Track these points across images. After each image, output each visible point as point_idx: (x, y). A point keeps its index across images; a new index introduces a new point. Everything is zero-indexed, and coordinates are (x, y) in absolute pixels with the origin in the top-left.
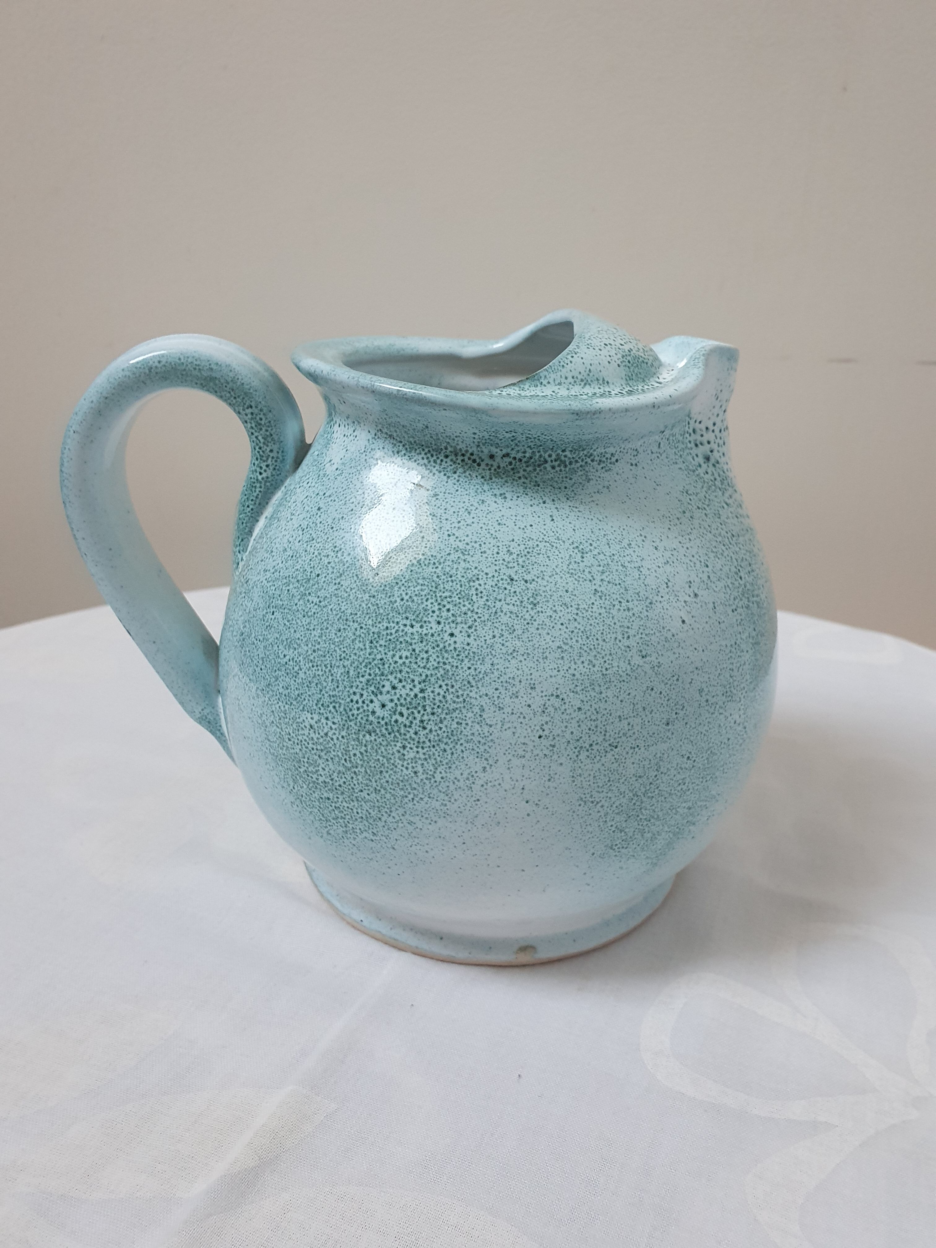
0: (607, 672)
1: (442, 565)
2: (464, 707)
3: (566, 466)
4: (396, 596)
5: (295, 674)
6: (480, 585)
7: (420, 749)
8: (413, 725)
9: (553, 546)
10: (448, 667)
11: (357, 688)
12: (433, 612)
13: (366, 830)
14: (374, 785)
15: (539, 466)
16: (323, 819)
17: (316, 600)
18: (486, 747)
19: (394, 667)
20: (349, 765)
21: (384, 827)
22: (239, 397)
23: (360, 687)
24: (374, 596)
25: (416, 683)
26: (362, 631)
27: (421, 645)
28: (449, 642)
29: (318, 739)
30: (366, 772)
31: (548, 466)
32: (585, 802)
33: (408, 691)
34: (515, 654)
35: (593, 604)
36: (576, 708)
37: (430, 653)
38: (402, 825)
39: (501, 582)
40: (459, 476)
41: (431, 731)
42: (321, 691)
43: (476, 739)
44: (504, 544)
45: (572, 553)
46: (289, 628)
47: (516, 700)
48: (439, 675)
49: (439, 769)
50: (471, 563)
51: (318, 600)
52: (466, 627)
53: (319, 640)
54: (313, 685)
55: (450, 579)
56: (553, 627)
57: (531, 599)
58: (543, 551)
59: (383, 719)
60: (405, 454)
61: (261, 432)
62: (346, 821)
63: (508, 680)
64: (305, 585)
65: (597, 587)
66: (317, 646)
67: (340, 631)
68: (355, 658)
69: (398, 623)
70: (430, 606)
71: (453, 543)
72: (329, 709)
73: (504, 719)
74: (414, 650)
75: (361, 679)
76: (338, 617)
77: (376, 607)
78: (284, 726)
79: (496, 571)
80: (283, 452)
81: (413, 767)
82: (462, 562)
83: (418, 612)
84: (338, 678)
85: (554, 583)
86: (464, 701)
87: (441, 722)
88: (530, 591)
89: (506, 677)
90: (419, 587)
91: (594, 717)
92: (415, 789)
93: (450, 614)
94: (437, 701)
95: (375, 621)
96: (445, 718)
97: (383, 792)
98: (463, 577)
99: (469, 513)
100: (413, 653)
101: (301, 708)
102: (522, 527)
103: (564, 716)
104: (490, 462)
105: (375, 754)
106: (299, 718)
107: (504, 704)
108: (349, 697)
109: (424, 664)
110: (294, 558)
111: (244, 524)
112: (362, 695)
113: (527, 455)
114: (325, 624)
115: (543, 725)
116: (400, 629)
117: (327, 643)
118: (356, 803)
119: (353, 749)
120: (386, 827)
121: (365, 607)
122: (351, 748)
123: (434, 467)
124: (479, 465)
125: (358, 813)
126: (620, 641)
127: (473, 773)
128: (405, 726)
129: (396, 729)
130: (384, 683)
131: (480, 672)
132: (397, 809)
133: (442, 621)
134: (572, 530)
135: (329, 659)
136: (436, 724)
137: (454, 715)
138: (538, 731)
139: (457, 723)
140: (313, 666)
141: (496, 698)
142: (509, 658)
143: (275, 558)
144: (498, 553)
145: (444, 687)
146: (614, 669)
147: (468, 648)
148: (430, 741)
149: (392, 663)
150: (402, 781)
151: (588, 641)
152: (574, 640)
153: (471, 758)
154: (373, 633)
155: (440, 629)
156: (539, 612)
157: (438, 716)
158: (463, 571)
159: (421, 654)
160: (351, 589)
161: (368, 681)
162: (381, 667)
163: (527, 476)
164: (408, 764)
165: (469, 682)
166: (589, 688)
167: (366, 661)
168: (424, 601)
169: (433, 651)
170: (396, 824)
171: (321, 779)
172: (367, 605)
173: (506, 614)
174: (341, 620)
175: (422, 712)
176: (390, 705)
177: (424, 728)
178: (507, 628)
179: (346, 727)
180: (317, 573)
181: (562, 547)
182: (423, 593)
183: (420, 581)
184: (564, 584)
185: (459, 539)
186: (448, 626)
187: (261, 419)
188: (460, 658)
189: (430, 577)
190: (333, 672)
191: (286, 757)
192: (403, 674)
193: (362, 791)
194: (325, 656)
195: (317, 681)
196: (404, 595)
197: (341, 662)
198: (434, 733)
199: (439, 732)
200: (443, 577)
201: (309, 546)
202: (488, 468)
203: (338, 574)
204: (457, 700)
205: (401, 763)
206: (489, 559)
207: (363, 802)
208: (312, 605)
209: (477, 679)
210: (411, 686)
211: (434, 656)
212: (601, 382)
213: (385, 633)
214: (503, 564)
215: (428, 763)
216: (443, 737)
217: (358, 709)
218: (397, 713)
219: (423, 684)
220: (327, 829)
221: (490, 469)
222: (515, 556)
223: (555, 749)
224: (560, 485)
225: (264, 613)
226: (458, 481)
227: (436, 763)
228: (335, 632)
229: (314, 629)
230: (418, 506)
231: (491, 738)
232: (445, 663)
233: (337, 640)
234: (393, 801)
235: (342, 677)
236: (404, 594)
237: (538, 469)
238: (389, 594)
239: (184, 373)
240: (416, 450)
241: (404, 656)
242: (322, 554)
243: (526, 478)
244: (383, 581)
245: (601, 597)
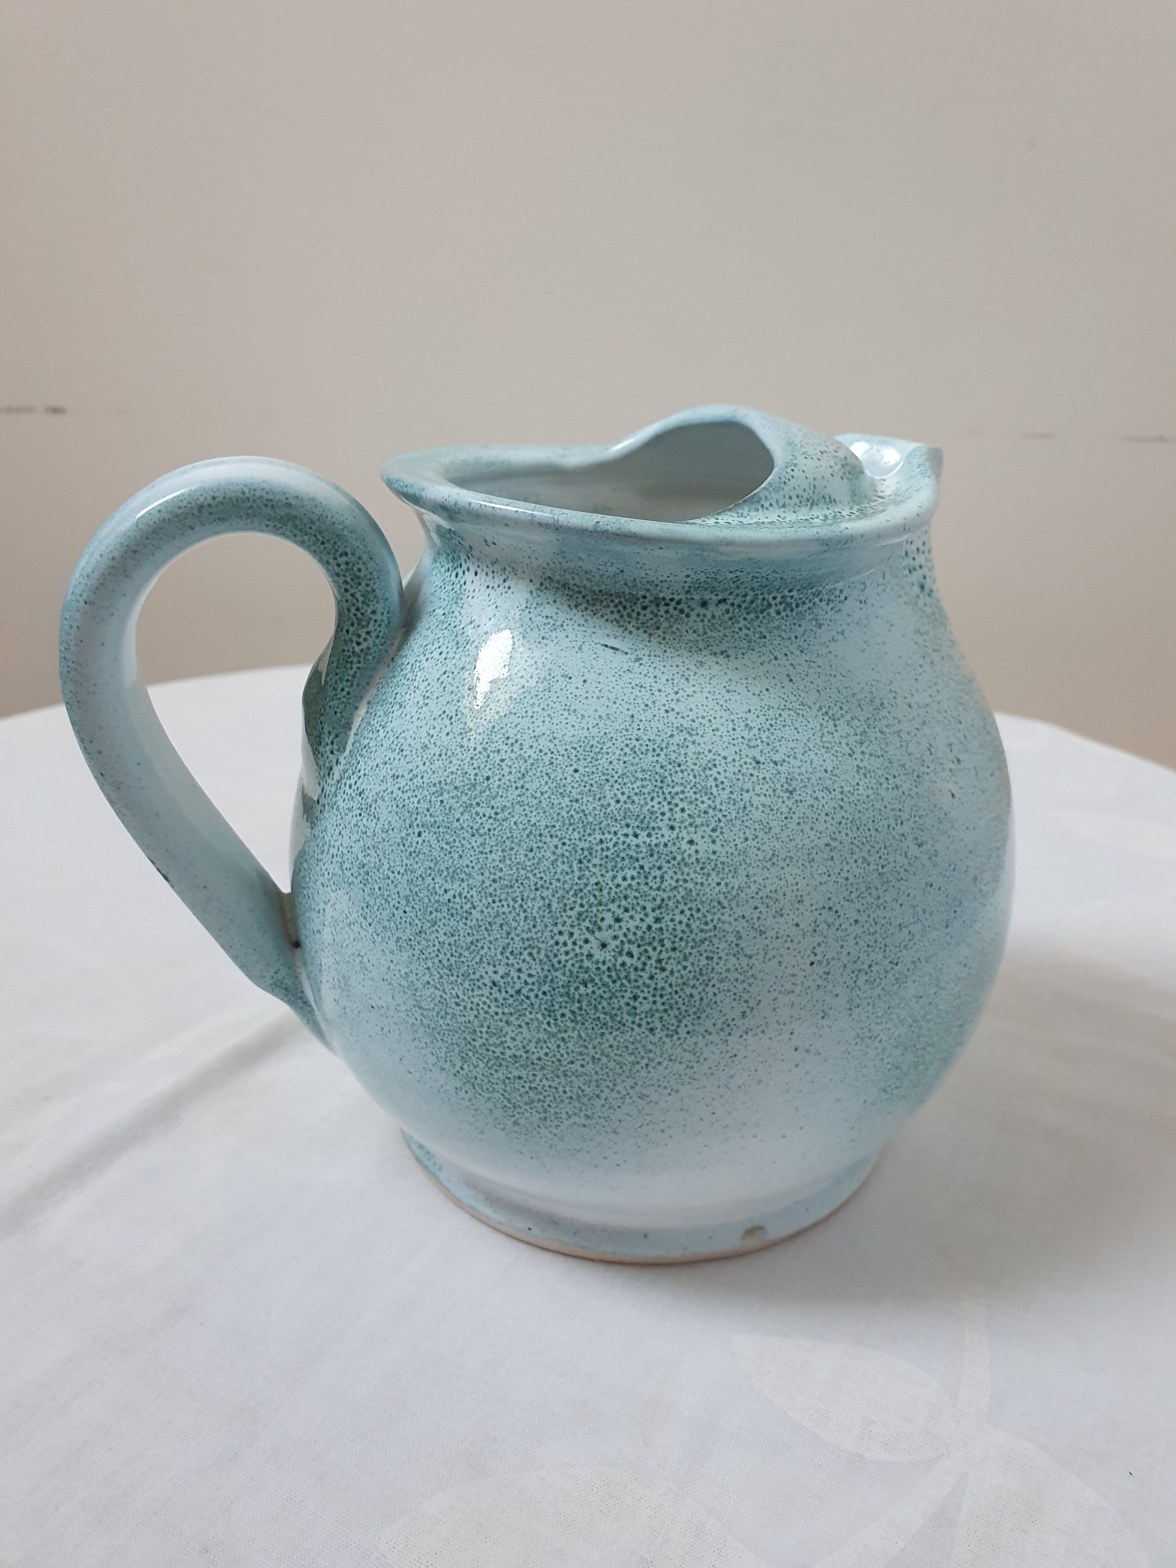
0: (884, 870)
1: (665, 751)
2: (715, 936)
3: (792, 610)
4: (608, 797)
5: (465, 915)
6: (719, 773)
7: (658, 998)
8: (647, 968)
9: (798, 714)
10: (690, 885)
11: (563, 925)
12: (663, 814)
13: (575, 1114)
14: (592, 1052)
15: (762, 611)
16: (508, 1105)
17: (489, 812)
18: (746, 985)
19: (616, 893)
20: (554, 1029)
21: (603, 1106)
22: (328, 541)
23: (569, 922)
24: (577, 801)
25: (649, 910)
26: (565, 848)
27: (651, 859)
28: (688, 852)
29: (505, 999)
30: (580, 1036)
31: (772, 611)
32: (862, 1038)
33: (638, 923)
34: (775, 860)
35: (858, 784)
36: (852, 921)
37: (665, 869)
38: (630, 1101)
39: (745, 766)
40: (664, 633)
41: (672, 972)
42: (509, 933)
43: (733, 976)
44: (739, 716)
45: (822, 721)
46: (450, 852)
47: (781, 920)
48: (679, 897)
49: (685, 1022)
50: (703, 745)
51: (493, 812)
52: (708, 830)
53: (501, 865)
54: (496, 927)
55: (678, 769)
56: (817, 820)
57: (786, 786)
58: (788, 722)
59: (604, 963)
60: (586, 609)
61: (360, 588)
62: (545, 1105)
63: (770, 895)
64: (469, 793)
65: (858, 762)
66: (499, 874)
67: (532, 850)
68: (558, 885)
69: (615, 833)
70: (657, 806)
71: (674, 721)
72: (522, 957)
73: (767, 946)
74: (642, 867)
75: (569, 913)
76: (527, 832)
77: (581, 815)
78: (448, 987)
79: (736, 752)
80: (388, 613)
81: (648, 1023)
82: (691, 745)
83: (642, 817)
84: (535, 914)
85: (809, 762)
86: (715, 927)
87: (685, 959)
88: (783, 775)
89: (767, 890)
90: (639, 783)
91: (872, 931)
92: (651, 1051)
93: (685, 815)
94: (678, 932)
95: (582, 833)
96: (690, 953)
97: (604, 1060)
98: (695, 764)
99: (687, 679)
100: (641, 871)
101: (477, 959)
102: (756, 693)
103: (839, 933)
104: (702, 611)
105: (593, 1012)
106: (474, 973)
107: (767, 925)
108: (552, 938)
109: (658, 885)
110: (443, 757)
111: (338, 715)
112: (572, 934)
113: (748, 599)
114: (508, 843)
115: (814, 948)
116: (620, 841)
117: (514, 868)
118: (563, 1080)
119: (561, 1007)
120: (607, 1106)
121: (565, 815)
122: (557, 1007)
123: (629, 622)
124: (688, 616)
125: (565, 1092)
126: (894, 829)
127: (729, 1022)
128: (636, 969)
129: (623, 974)
130: (603, 915)
131: (733, 888)
132: (623, 1081)
133: (676, 825)
134: (815, 691)
135: (518, 890)
136: (678, 963)
137: (703, 948)
138: (809, 956)
139: (707, 958)
140: (494, 902)
141: (755, 920)
142: (768, 865)
143: (409, 759)
144: (734, 729)
145: (688, 913)
146: (890, 866)
147: (714, 857)
148: (671, 985)
149: (614, 887)
150: (633, 1043)
151: (859, 833)
152: (843, 834)
153: (727, 1000)
154: (582, 849)
155: (674, 836)
156: (797, 801)
157: (681, 951)
158: (694, 757)
159: (652, 871)
160: (542, 793)
161: (580, 914)
162: (597, 893)
163: (749, 626)
164: (641, 1019)
165: (719, 903)
166: (866, 894)
167: (575, 887)
168: (648, 800)
169: (667, 865)
170: (621, 1101)
171: (509, 1053)
172: (568, 812)
173: (757, 808)
174: (532, 837)
175: (659, 948)
176: (613, 944)
177: (663, 970)
178: (762, 827)
179: (549, 980)
180: (486, 775)
181: (810, 714)
182: (645, 791)
183: (640, 775)
184: (821, 763)
185: (681, 715)
186: (684, 832)
187: (360, 570)
188: (705, 871)
189: (651, 768)
190: (525, 907)
191: (451, 1028)
192: (629, 900)
193: (572, 1062)
194: (511, 887)
195: (502, 921)
196: (619, 796)
197: (538, 893)
198: (676, 975)
199: (683, 972)
200: (669, 767)
201: (465, 739)
202: (699, 620)
203: (520, 775)
204: (705, 928)
205: (631, 1019)
206: (725, 738)
207: (573, 1078)
208: (484, 819)
209: (729, 897)
210: (642, 916)
211: (671, 873)
212: (827, 500)
213: (599, 848)
214: (743, 743)
215: (669, 1015)
216: (688, 979)
217: (567, 953)
218: (624, 953)
219: (658, 912)
220: (513, 1119)
221: (702, 621)
222: (756, 731)
223: (830, 977)
224: (789, 635)
225: (403, 835)
226: (664, 639)
227: (680, 1014)
228: (524, 852)
229: (491, 852)
230: (617, 675)
231: (750, 973)
232: (685, 881)
233: (528, 863)
234: (618, 1071)
235: (541, 913)
236: (619, 794)
237: (761, 616)
238: (598, 796)
239: (250, 512)
240: (602, 601)
241: (629, 876)
242: (490, 749)
243: (749, 629)
244: (586, 779)
245: (865, 775)
